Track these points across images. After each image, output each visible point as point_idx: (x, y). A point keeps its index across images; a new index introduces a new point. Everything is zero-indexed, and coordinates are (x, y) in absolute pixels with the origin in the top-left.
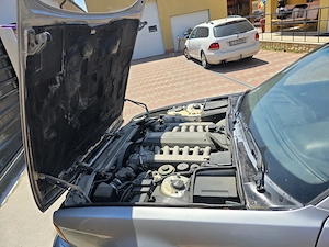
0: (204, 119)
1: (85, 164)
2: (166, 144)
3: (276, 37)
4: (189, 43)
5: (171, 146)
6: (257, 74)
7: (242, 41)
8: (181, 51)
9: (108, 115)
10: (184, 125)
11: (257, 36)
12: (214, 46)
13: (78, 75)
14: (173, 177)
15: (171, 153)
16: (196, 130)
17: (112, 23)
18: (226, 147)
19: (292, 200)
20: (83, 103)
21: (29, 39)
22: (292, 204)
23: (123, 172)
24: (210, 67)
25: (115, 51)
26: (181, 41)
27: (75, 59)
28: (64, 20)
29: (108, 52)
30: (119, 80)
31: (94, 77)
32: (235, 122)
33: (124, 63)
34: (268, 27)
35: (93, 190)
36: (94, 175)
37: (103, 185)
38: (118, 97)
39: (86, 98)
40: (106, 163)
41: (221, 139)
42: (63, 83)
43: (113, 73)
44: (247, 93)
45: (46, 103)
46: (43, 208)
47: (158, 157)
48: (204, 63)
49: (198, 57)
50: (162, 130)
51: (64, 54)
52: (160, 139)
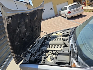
0: (63, 36)
1: (29, 51)
2: (51, 45)
3: (89, 7)
4: (62, 12)
5: (52, 45)
6: (83, 20)
7: (78, 10)
8: (60, 15)
9: (36, 36)
10: (57, 38)
11: (83, 8)
12: (69, 12)
13: (24, 27)
14: (51, 56)
15: (52, 47)
16: (60, 40)
17: (34, 11)
18: (68, 46)
19: (86, 65)
20: (27, 34)
21: (7, 20)
22: (86, 66)
23: (38, 53)
24: (68, 19)
25: (36, 19)
26: (60, 12)
27: (23, 23)
28: (18, 13)
29: (33, 19)
30: (38, 26)
31: (30, 27)
32: (71, 38)
33: (39, 21)
34: (87, 5)
35: (30, 58)
36: (31, 54)
37: (33, 57)
38: (38, 31)
39: (28, 33)
40: (34, 50)
41: (67, 43)
42: (20, 30)
43: (36, 24)
44: (76, 27)
45: (15, 36)
46: (17, 63)
47: (48, 49)
48: (66, 17)
49: (64, 16)
50: (50, 40)
51: (19, 22)
52: (49, 43)
